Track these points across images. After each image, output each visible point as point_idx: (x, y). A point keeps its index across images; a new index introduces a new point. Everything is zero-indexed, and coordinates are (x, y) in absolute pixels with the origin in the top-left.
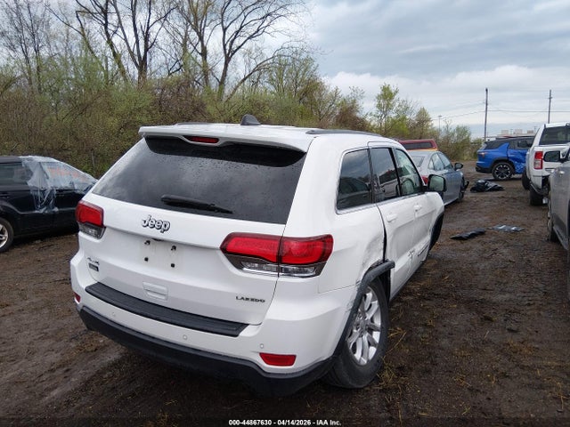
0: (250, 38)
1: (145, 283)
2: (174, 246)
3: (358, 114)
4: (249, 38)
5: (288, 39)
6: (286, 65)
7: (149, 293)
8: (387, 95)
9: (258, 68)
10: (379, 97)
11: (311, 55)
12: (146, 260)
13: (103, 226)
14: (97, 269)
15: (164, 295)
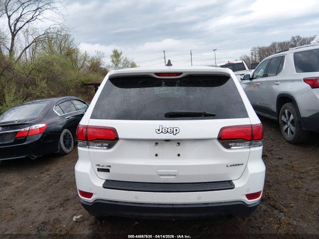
0: (28, 22)
1: (159, 171)
2: (179, 142)
3: (102, 66)
4: (26, 23)
5: (53, 23)
6: (52, 38)
7: (161, 177)
8: (116, 55)
9: (35, 41)
10: (112, 56)
11: (69, 33)
12: (156, 155)
13: (117, 139)
14: (108, 171)
15: (175, 175)
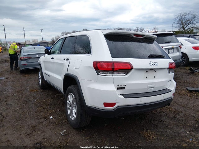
1: (148, 86)
2: (155, 70)
12: (147, 78)
13: (132, 68)
14: (124, 88)
15: (153, 87)
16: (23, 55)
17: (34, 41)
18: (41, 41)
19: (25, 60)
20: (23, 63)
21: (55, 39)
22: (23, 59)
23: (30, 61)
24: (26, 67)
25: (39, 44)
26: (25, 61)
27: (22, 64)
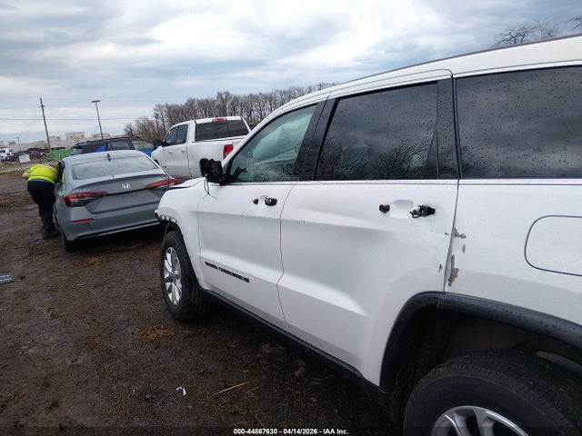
16: (71, 186)
17: (71, 136)
18: (95, 136)
19: (85, 203)
20: (77, 214)
21: (134, 127)
22: (76, 200)
23: (102, 205)
24: (90, 228)
25: (101, 145)
26: (83, 209)
27: (73, 218)
